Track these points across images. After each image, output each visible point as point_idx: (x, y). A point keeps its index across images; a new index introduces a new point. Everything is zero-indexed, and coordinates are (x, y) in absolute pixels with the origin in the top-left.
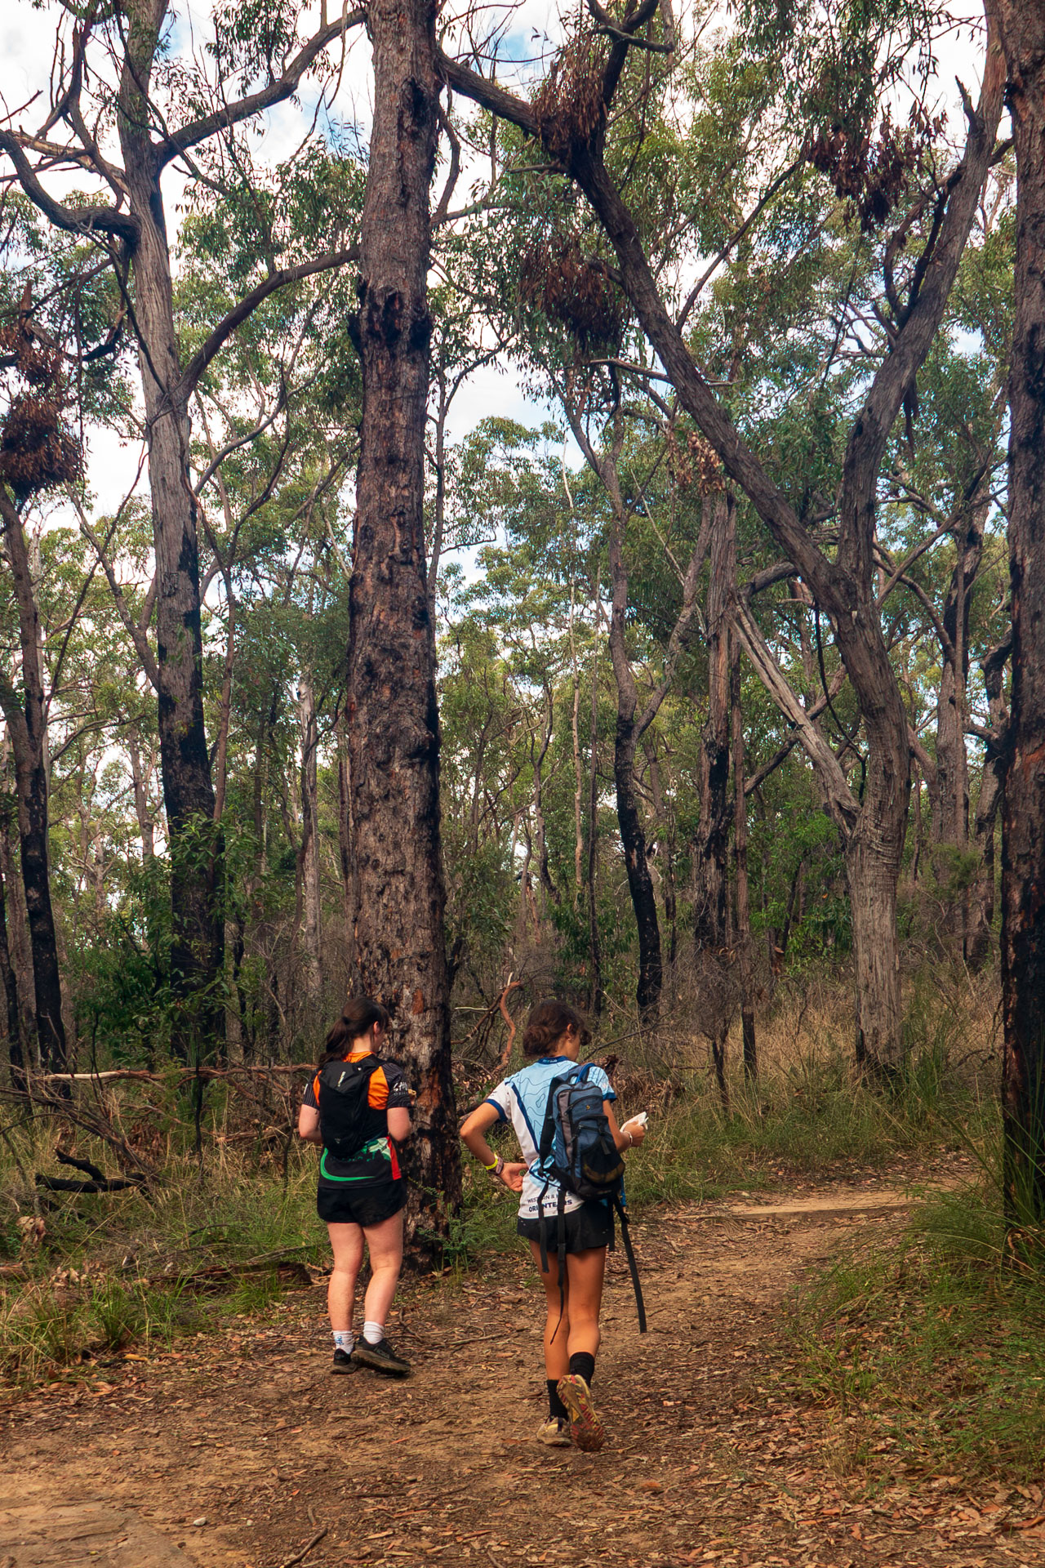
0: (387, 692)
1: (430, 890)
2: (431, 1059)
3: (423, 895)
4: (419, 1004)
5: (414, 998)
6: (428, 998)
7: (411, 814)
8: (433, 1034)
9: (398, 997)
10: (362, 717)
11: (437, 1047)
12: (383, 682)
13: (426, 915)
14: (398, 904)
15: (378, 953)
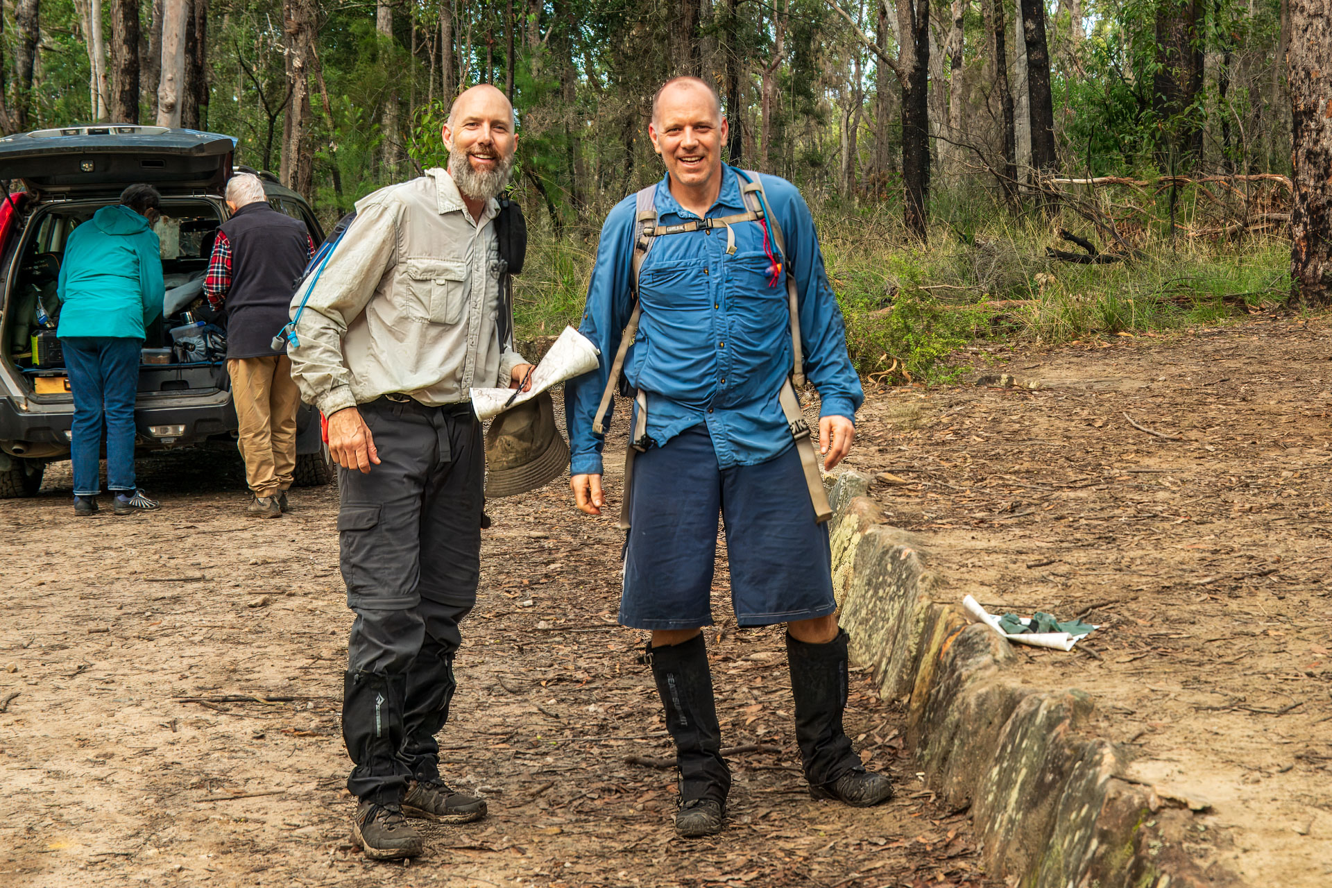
5: (1328, 106)
9: (1316, 105)
14: (1317, 38)
15: (1302, 74)
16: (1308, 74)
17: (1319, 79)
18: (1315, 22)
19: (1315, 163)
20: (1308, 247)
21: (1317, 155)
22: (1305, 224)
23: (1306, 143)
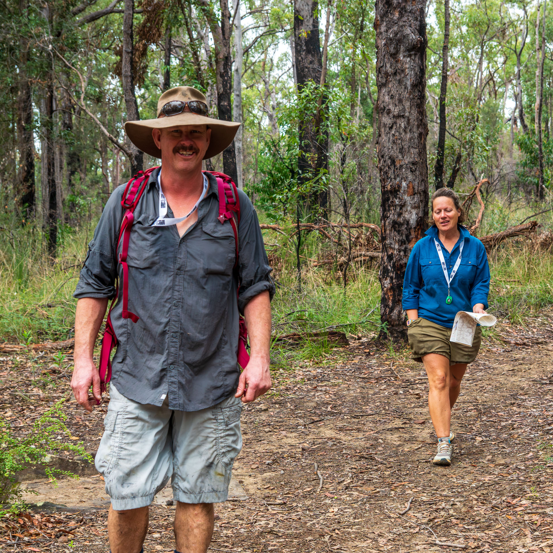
0: (397, 15)
1: (418, 127)
2: (417, 221)
3: (415, 130)
4: (411, 191)
5: (408, 187)
6: (416, 187)
7: (409, 83)
8: (418, 207)
9: (399, 186)
10: (383, 28)
11: (420, 215)
12: (395, 8)
13: (416, 141)
19: (399, 232)
20: (394, 296)
21: (400, 224)
22: (392, 278)
23: (392, 216)
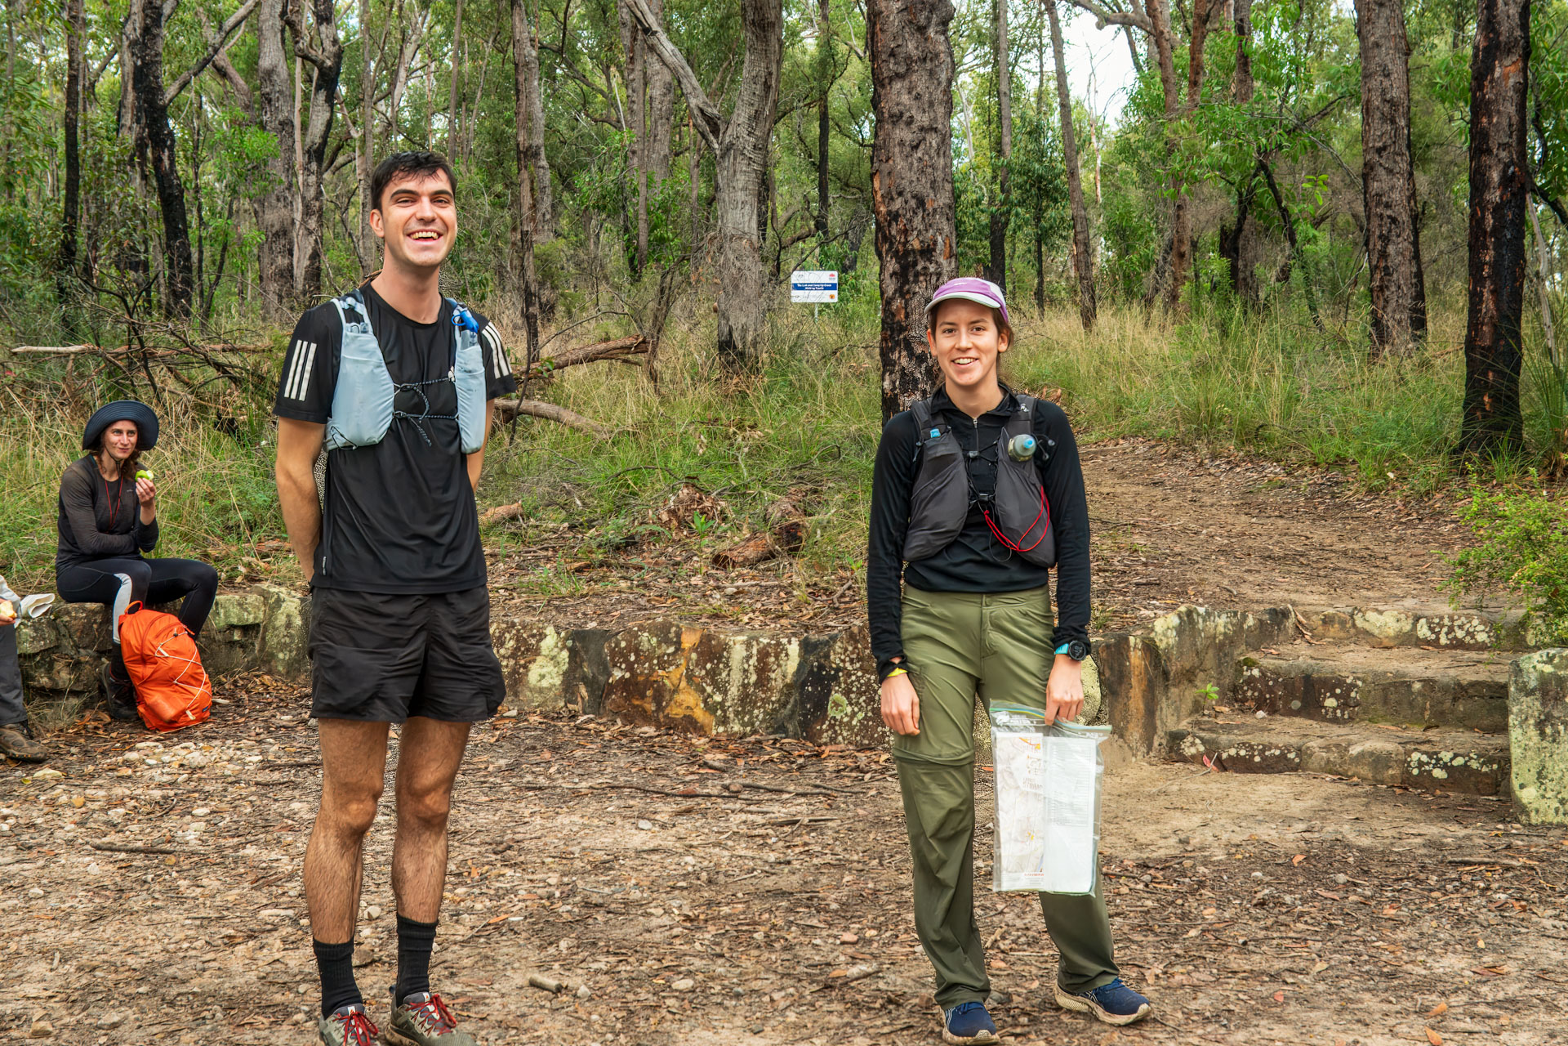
14: (931, 158)
15: (913, 203)
16: (921, 203)
17: (935, 210)
18: (928, 137)
